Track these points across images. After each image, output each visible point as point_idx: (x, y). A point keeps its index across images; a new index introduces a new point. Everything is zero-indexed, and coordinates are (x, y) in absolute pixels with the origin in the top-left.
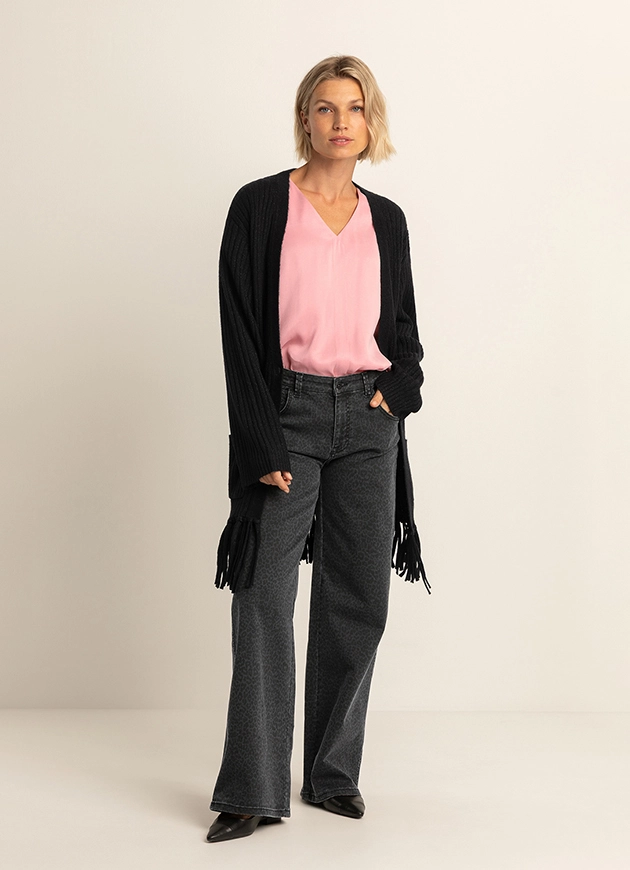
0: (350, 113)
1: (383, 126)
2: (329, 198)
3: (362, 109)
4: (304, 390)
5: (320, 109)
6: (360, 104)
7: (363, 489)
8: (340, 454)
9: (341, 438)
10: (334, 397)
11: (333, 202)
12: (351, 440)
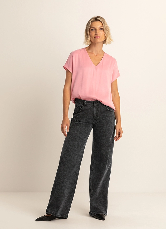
0: (99, 30)
1: (109, 33)
2: (95, 54)
3: (103, 29)
4: (86, 105)
5: (92, 30)
6: (102, 27)
7: (104, 132)
8: (96, 121)
9: (96, 117)
10: (94, 106)
11: (97, 55)
12: (99, 118)
